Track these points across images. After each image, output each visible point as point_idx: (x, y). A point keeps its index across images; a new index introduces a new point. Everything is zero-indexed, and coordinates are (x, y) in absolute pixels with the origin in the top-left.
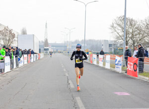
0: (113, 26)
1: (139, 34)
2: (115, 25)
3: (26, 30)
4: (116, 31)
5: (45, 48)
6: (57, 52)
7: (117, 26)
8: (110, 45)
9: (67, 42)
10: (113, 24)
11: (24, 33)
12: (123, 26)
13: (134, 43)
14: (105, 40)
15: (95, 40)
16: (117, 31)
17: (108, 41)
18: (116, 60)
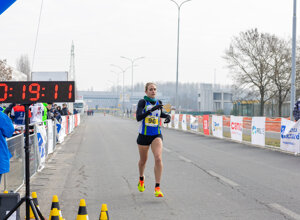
4: (237, 63)
9: (119, 88)
18: (284, 127)
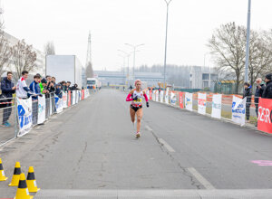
0: (213, 42)
1: (262, 56)
2: (217, 40)
3: (53, 47)
4: (218, 50)
5: (89, 79)
6: (108, 86)
7: (221, 41)
8: (205, 76)
10: (213, 37)
11: (50, 51)
12: (232, 41)
13: (252, 73)
14: (195, 67)
15: (177, 67)
16: (222, 50)
17: (200, 68)
18: (234, 103)
